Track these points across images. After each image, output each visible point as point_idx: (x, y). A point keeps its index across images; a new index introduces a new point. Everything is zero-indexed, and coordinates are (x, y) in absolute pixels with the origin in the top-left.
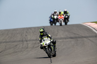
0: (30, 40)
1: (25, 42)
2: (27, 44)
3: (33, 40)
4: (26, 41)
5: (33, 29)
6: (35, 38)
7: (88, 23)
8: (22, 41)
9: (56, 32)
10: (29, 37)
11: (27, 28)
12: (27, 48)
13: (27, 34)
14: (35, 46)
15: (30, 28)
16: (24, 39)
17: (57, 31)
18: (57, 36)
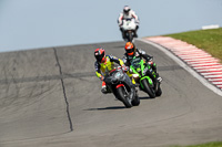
0: (23, 80)
1: (12, 85)
2: (17, 88)
3: (30, 80)
4: (15, 82)
5: (30, 55)
6: (34, 75)
7: (156, 36)
8: (6, 82)
9: (82, 60)
10: (21, 73)
11: (15, 52)
12: (17, 97)
13: (16, 66)
14: (36, 92)
15: (23, 52)
16: (10, 78)
17: (85, 57)
18: (83, 67)
